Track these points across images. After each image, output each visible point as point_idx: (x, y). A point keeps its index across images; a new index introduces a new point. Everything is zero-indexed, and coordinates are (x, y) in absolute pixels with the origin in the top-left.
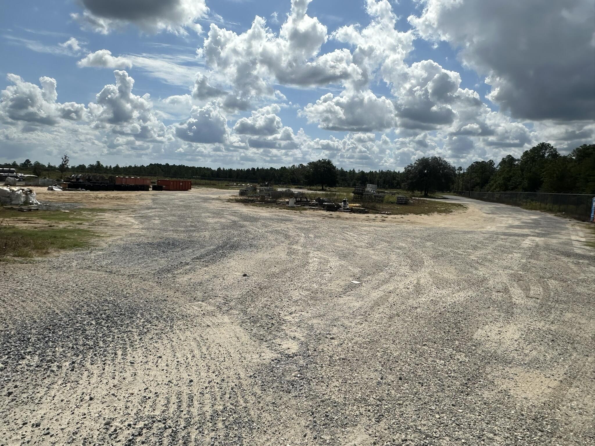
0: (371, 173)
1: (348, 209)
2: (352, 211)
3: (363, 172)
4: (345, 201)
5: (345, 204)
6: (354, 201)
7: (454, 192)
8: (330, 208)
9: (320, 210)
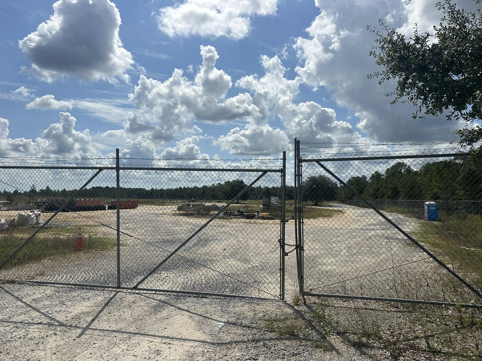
0: (273, 188)
1: (260, 217)
2: (263, 218)
3: (267, 188)
4: (258, 212)
5: (258, 214)
6: (263, 211)
7: (339, 201)
8: (248, 217)
9: (241, 218)
